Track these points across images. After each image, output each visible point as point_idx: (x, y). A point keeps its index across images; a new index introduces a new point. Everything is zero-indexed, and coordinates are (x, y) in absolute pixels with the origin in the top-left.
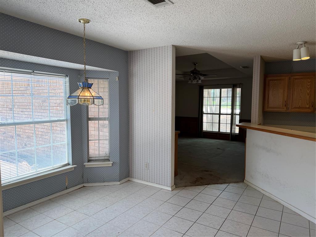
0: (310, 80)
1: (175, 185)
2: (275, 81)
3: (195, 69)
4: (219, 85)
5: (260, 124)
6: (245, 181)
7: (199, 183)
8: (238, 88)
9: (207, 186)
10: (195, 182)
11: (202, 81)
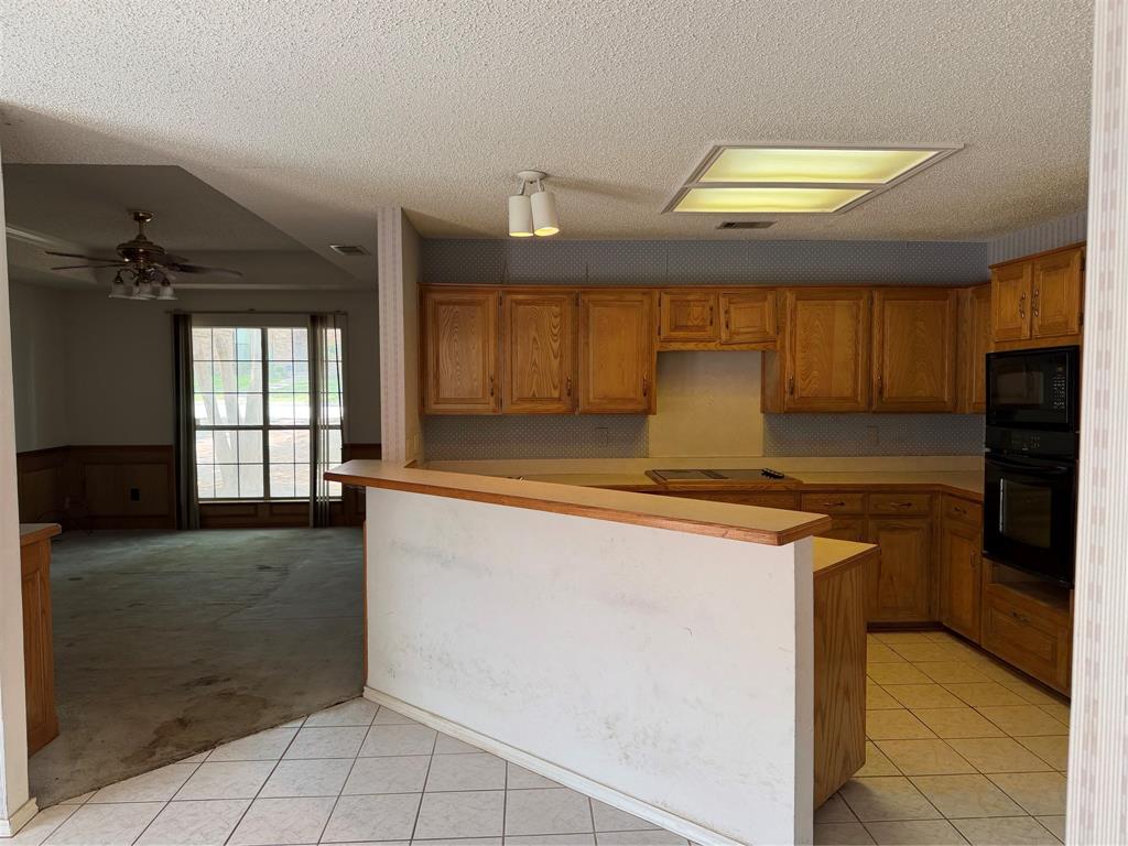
0: (556, 309)
1: (34, 800)
2: (457, 308)
3: (141, 236)
4: (259, 314)
5: (415, 461)
6: (367, 693)
7: (169, 749)
8: (331, 327)
9: (205, 754)
10: (150, 749)
11: (176, 291)
